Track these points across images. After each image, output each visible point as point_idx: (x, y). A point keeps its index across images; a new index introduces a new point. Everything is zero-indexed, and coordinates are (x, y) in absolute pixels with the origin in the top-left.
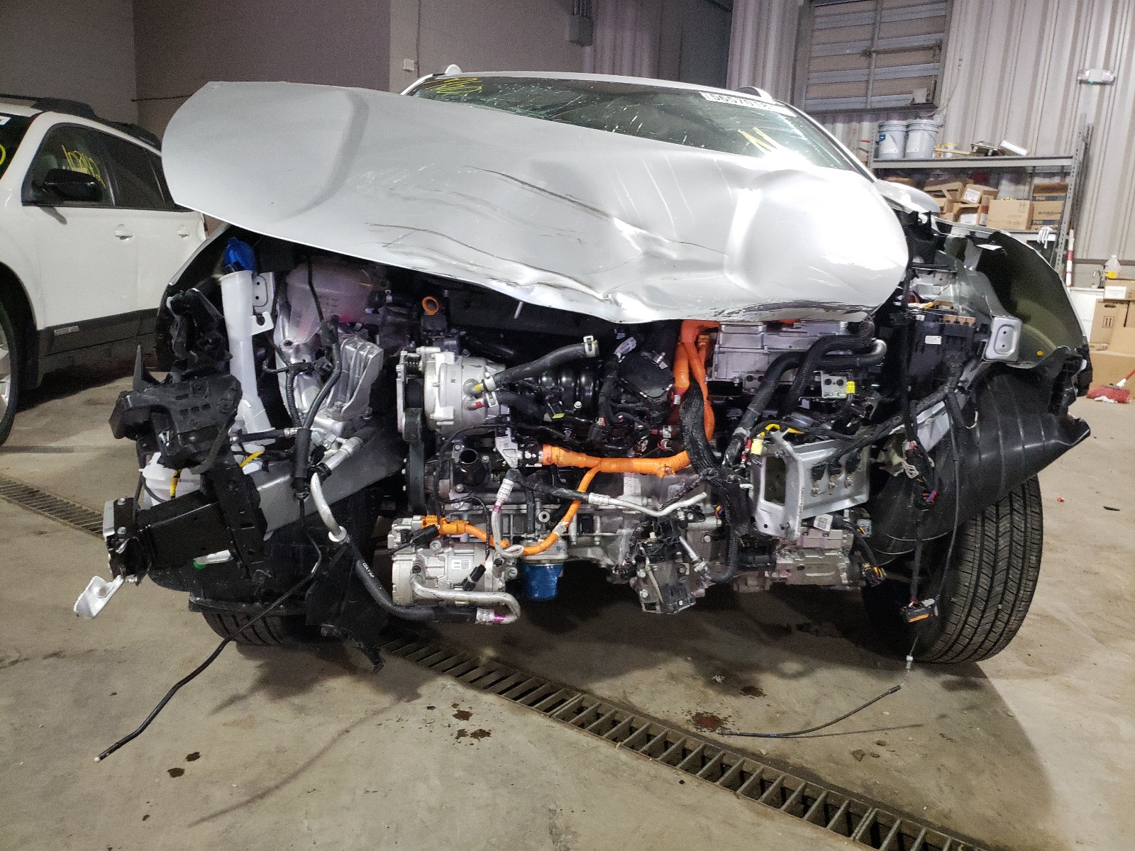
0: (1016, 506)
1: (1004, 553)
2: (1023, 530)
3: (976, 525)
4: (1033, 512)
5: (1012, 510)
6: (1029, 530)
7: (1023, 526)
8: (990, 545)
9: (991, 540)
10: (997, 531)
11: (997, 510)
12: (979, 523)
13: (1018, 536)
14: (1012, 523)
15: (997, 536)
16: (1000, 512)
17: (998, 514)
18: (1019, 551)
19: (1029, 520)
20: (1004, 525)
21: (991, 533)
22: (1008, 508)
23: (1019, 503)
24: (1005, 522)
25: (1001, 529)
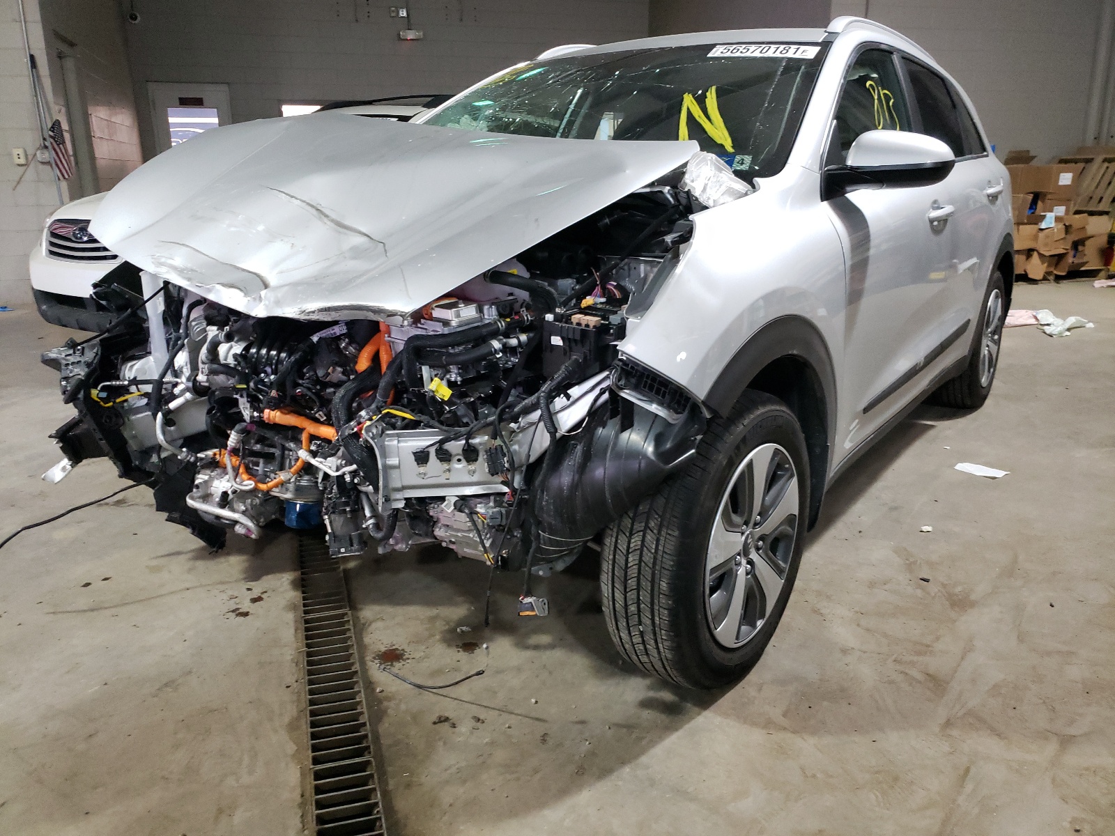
0: (652, 524)
1: (633, 572)
2: (653, 551)
3: (612, 536)
4: (670, 534)
5: (647, 527)
6: (660, 553)
7: (654, 546)
8: (621, 559)
9: (621, 554)
10: (628, 547)
11: (633, 525)
12: (615, 535)
13: (648, 557)
14: (643, 541)
15: (628, 553)
16: (635, 527)
17: (632, 529)
18: (647, 572)
19: (662, 542)
20: (636, 541)
21: (622, 546)
22: (643, 524)
23: (655, 521)
24: (637, 539)
25: (632, 545)
